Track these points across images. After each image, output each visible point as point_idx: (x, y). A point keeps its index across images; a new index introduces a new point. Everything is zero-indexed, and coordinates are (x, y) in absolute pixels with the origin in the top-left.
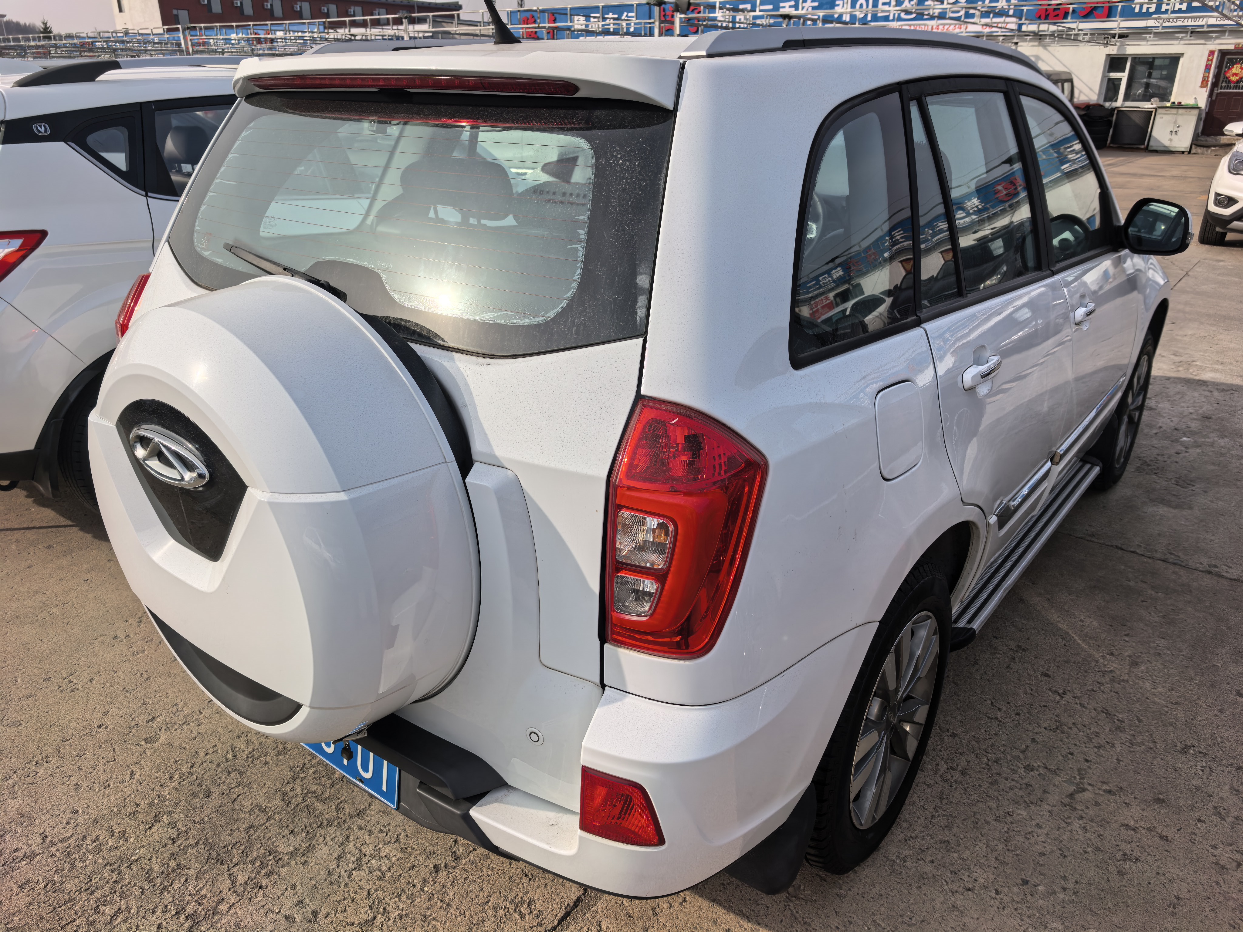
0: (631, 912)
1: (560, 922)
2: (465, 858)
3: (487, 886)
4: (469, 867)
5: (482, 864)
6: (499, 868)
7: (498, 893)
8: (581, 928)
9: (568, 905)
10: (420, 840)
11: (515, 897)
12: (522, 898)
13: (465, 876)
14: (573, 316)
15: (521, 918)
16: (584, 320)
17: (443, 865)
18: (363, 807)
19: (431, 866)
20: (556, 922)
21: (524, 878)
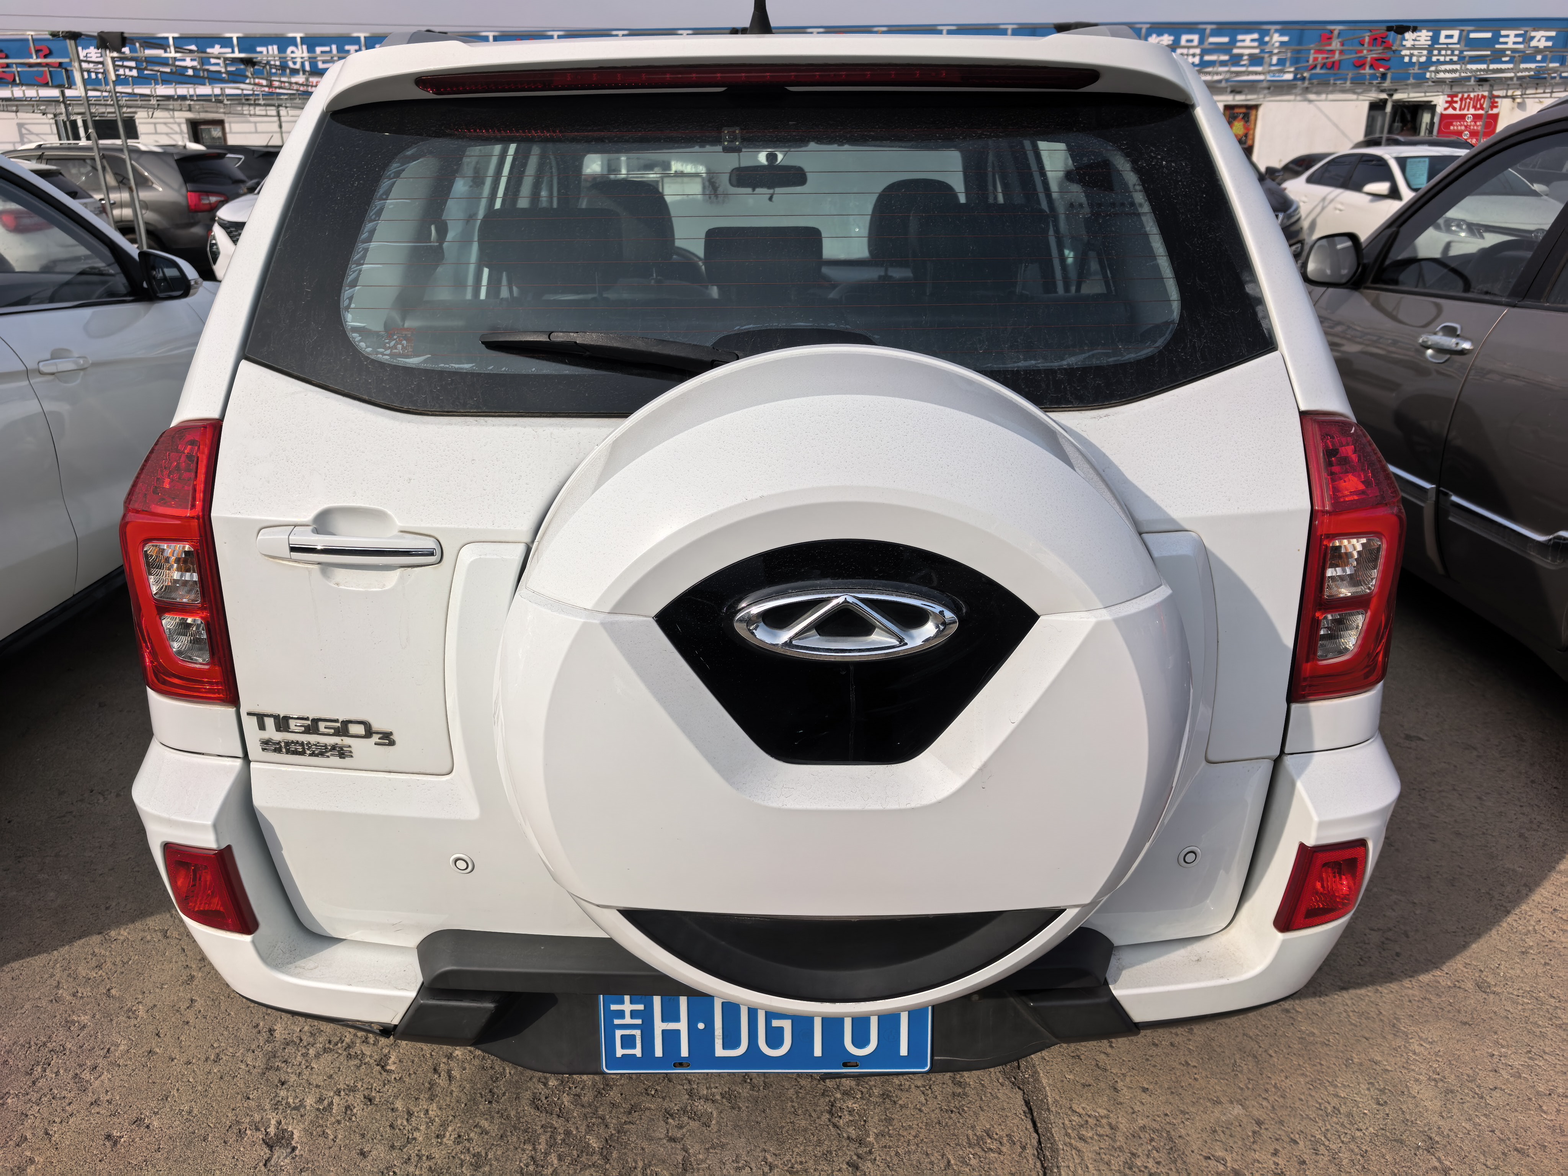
0: (1083, 1081)
1: (1036, 1131)
2: (868, 1136)
3: (928, 1147)
4: (884, 1141)
5: (894, 1129)
6: (915, 1122)
7: (948, 1146)
8: (1063, 1124)
9: (1024, 1112)
10: (796, 1150)
11: (968, 1138)
12: (975, 1135)
13: (893, 1154)
14: (1191, 341)
15: (1000, 1154)
16: (1206, 342)
17: (855, 1158)
18: (680, 1158)
19: (845, 1166)
20: (1035, 1135)
21: (952, 1115)
